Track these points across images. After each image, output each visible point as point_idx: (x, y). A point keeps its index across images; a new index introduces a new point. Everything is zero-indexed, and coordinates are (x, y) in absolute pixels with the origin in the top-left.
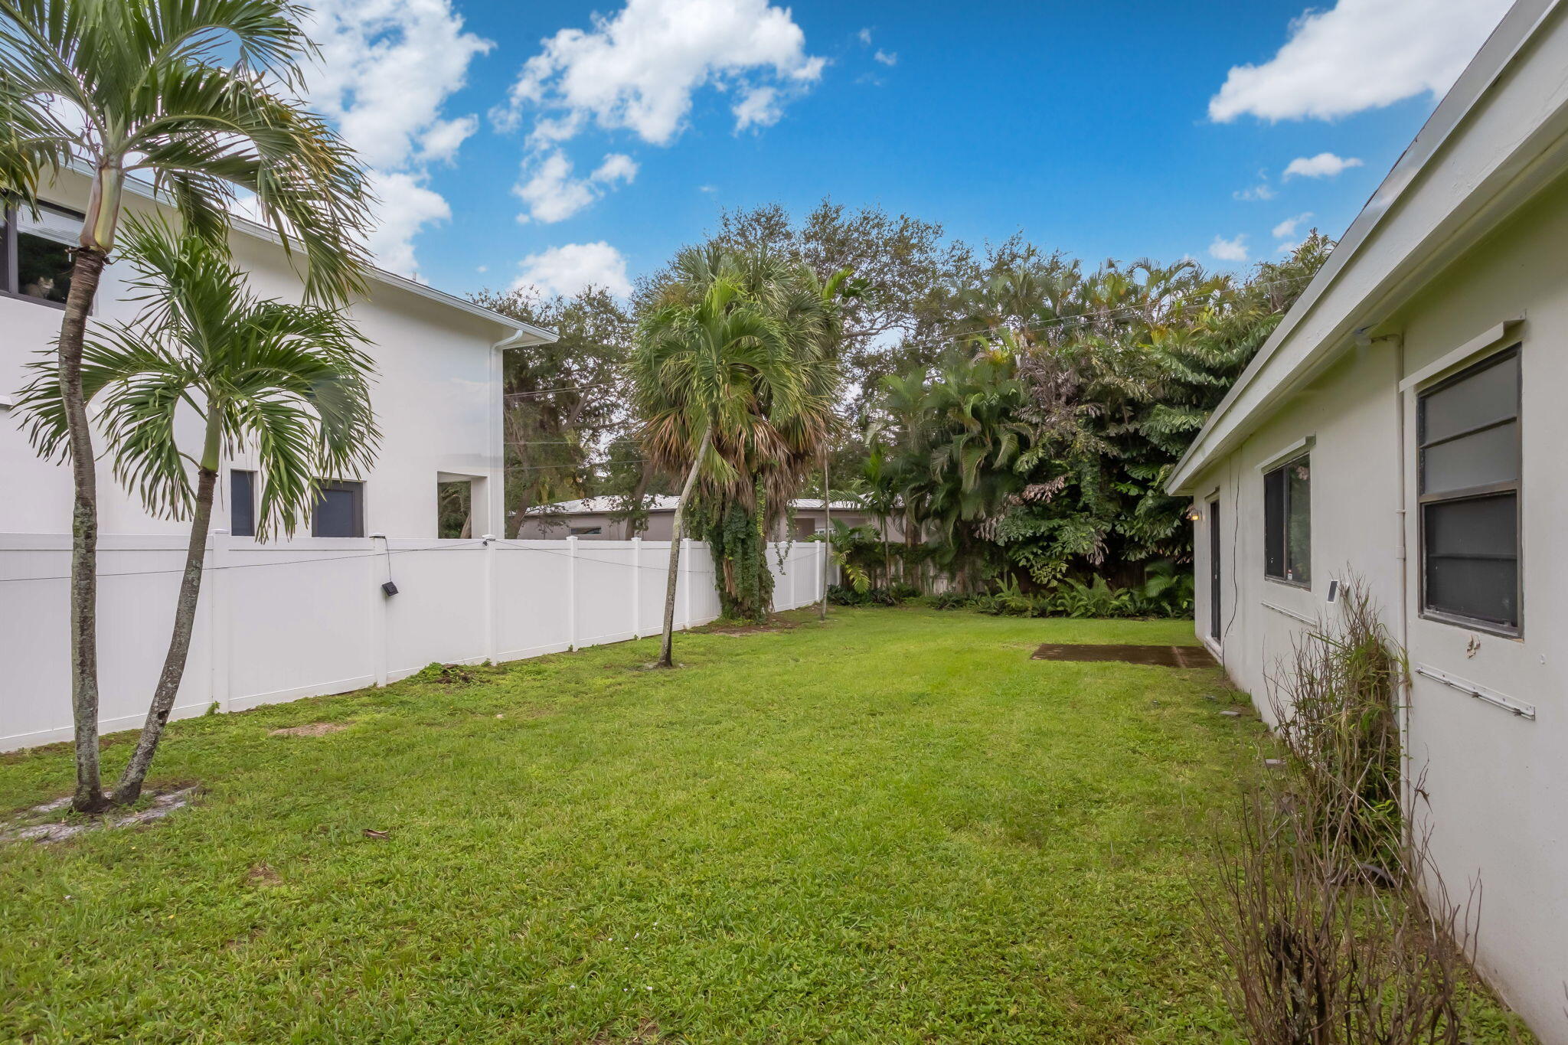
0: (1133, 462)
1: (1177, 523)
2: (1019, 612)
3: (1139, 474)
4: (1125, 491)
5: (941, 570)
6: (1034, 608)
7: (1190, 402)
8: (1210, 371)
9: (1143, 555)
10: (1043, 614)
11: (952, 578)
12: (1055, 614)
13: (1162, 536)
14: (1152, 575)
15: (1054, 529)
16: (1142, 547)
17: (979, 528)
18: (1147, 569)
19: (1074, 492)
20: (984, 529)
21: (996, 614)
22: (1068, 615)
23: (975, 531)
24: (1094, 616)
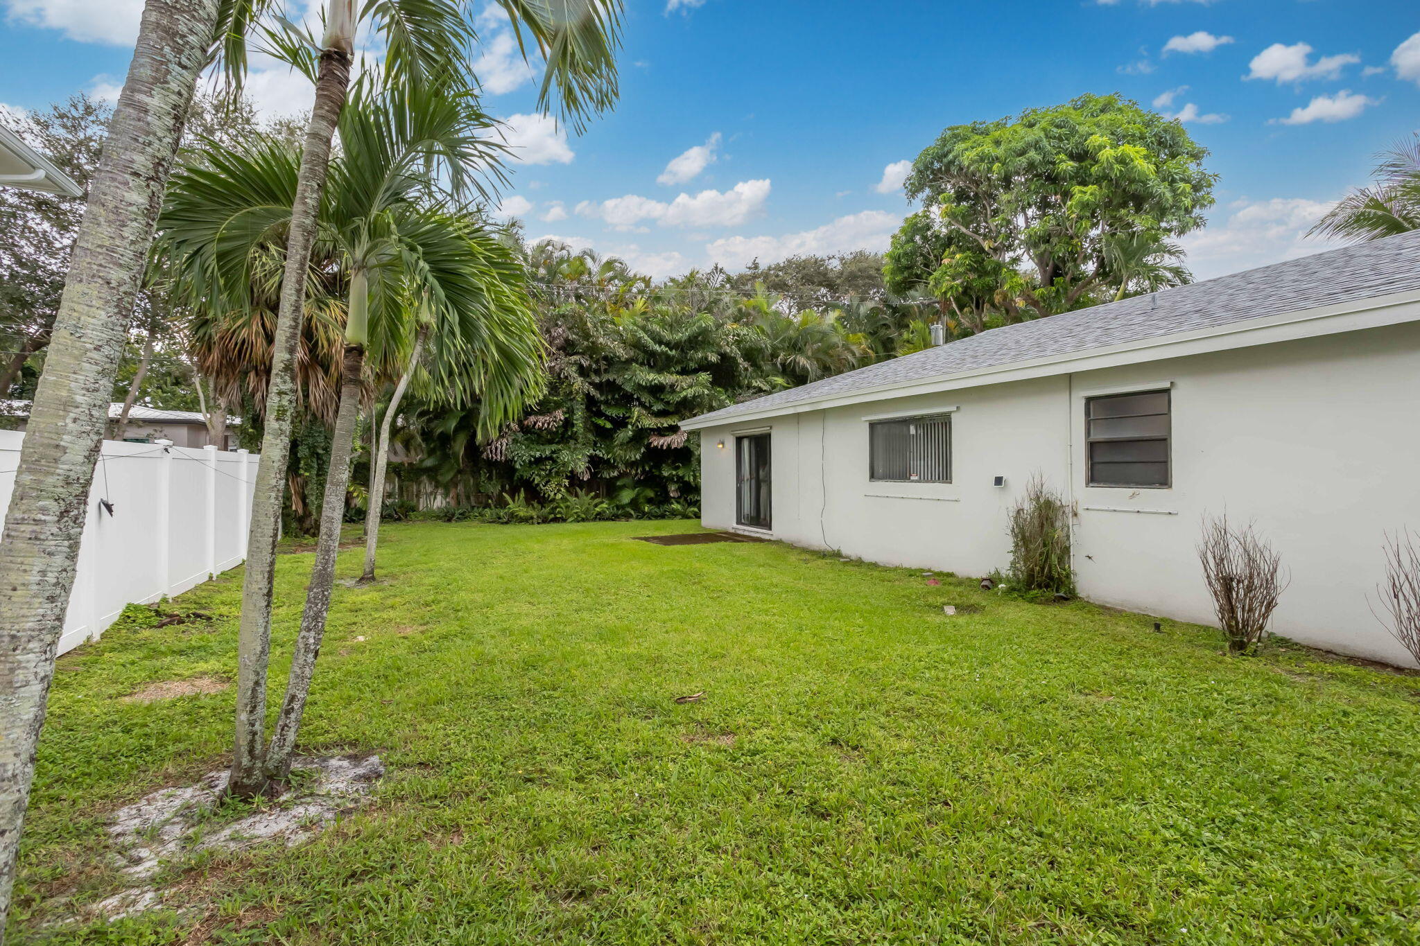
0: (606, 403)
1: (643, 450)
2: (527, 520)
3: (613, 412)
4: (602, 424)
5: (436, 487)
6: (538, 517)
7: (649, 364)
8: (668, 344)
9: (616, 474)
10: (545, 521)
11: (446, 495)
12: (555, 520)
13: (633, 459)
14: (624, 487)
15: (553, 452)
16: (614, 467)
17: (486, 450)
18: (618, 483)
19: (568, 423)
20: (491, 452)
21: (506, 523)
22: (564, 520)
23: (482, 453)
24: (583, 520)
